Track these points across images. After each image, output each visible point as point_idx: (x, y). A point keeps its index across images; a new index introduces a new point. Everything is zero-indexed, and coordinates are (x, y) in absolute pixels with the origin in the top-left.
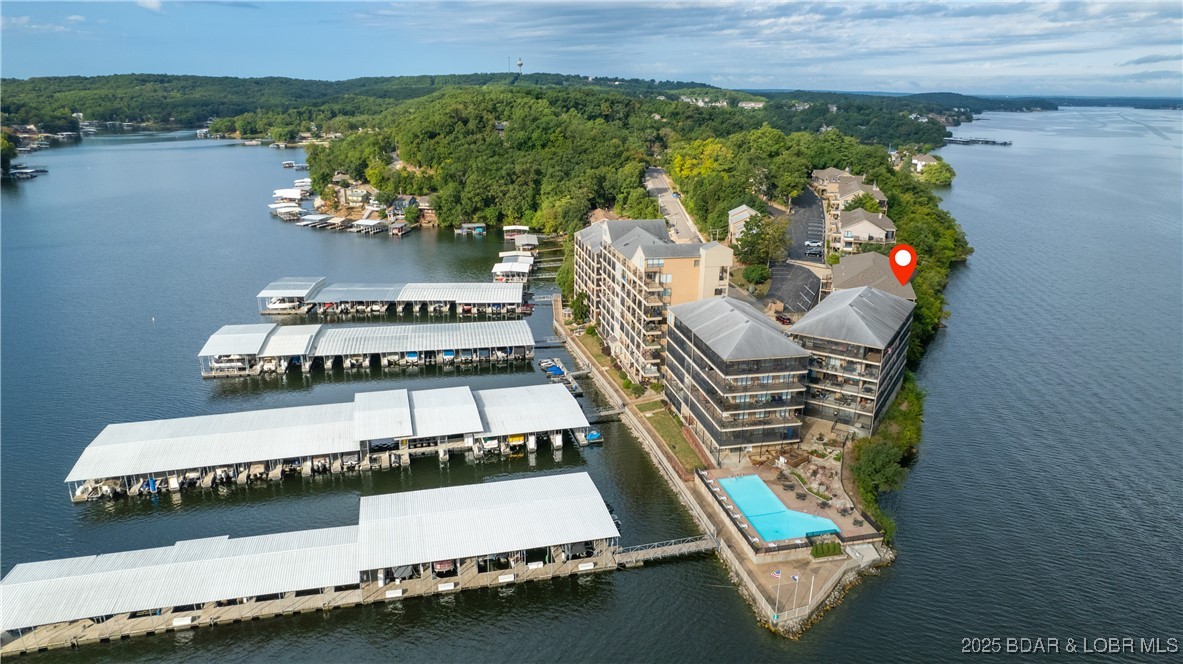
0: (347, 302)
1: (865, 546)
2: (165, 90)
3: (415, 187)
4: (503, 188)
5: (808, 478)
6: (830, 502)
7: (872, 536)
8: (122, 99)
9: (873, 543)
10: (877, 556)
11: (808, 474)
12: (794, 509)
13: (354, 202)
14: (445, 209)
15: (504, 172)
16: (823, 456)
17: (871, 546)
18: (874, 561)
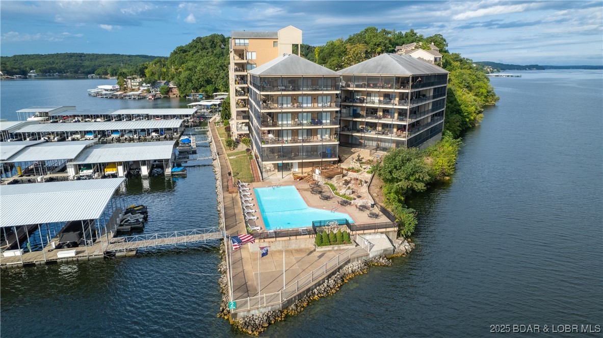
0: (78, 116)
1: (378, 236)
2: (81, 60)
3: (170, 76)
4: (217, 73)
5: (340, 187)
6: (352, 202)
7: (386, 226)
8: (57, 63)
9: (387, 234)
10: (388, 245)
11: (341, 184)
12: (314, 207)
13: (134, 86)
14: (182, 86)
15: (218, 65)
16: (358, 171)
17: (384, 236)
18: (385, 250)
